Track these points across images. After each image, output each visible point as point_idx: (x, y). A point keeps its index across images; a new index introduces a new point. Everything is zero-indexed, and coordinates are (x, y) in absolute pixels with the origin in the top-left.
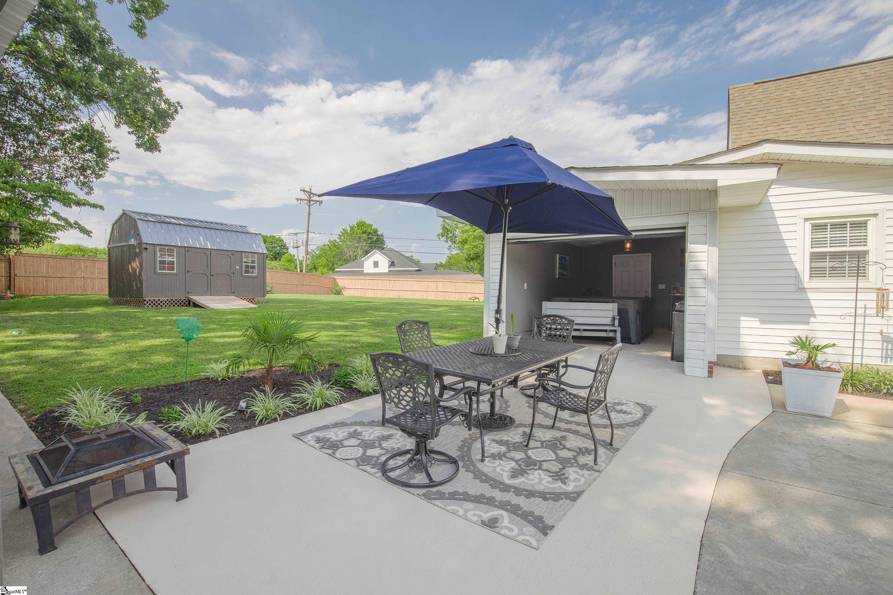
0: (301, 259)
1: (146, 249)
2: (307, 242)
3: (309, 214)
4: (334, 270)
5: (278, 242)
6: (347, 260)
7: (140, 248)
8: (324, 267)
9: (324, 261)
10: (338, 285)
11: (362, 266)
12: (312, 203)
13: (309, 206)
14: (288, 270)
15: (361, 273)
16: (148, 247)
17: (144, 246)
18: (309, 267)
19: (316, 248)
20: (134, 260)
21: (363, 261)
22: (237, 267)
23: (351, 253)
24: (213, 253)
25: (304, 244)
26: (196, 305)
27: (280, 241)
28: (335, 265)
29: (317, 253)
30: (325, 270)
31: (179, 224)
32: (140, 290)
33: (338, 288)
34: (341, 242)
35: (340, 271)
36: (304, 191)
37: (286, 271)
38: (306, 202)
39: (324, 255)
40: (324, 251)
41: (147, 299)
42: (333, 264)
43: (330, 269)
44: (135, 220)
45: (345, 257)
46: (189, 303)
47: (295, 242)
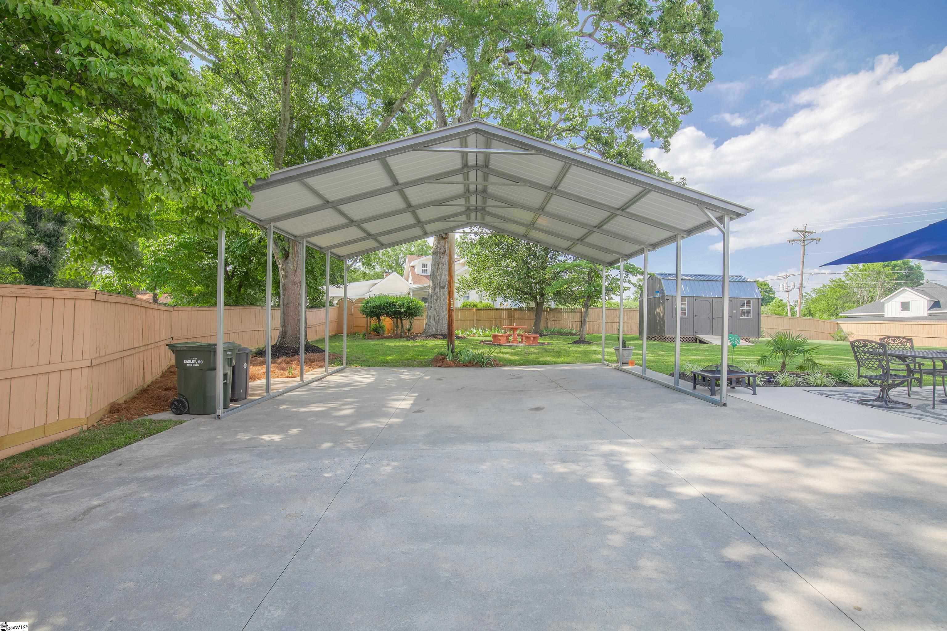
0: (792, 304)
1: (668, 300)
2: (801, 284)
3: (804, 254)
4: (837, 315)
5: (762, 287)
6: (859, 302)
7: (664, 299)
8: (823, 312)
9: (823, 304)
10: (843, 331)
11: (882, 307)
12: (806, 242)
13: (804, 246)
14: (779, 314)
15: (881, 318)
16: (669, 298)
17: (666, 298)
18: (803, 313)
19: (811, 290)
20: (659, 306)
21: (883, 303)
22: (735, 312)
23: (865, 293)
24: (715, 300)
25: (798, 286)
26: (701, 342)
27: (765, 285)
28: (839, 310)
29: (814, 296)
30: (825, 316)
31: (689, 280)
32: (662, 330)
33: (842, 334)
34: (847, 280)
35: (847, 317)
36: (797, 231)
37: (777, 316)
38: (799, 242)
39: (823, 298)
40: (822, 294)
41: (667, 336)
42: (837, 309)
43: (832, 315)
44: (660, 280)
45: (855, 299)
46: (696, 341)
47: (785, 285)
